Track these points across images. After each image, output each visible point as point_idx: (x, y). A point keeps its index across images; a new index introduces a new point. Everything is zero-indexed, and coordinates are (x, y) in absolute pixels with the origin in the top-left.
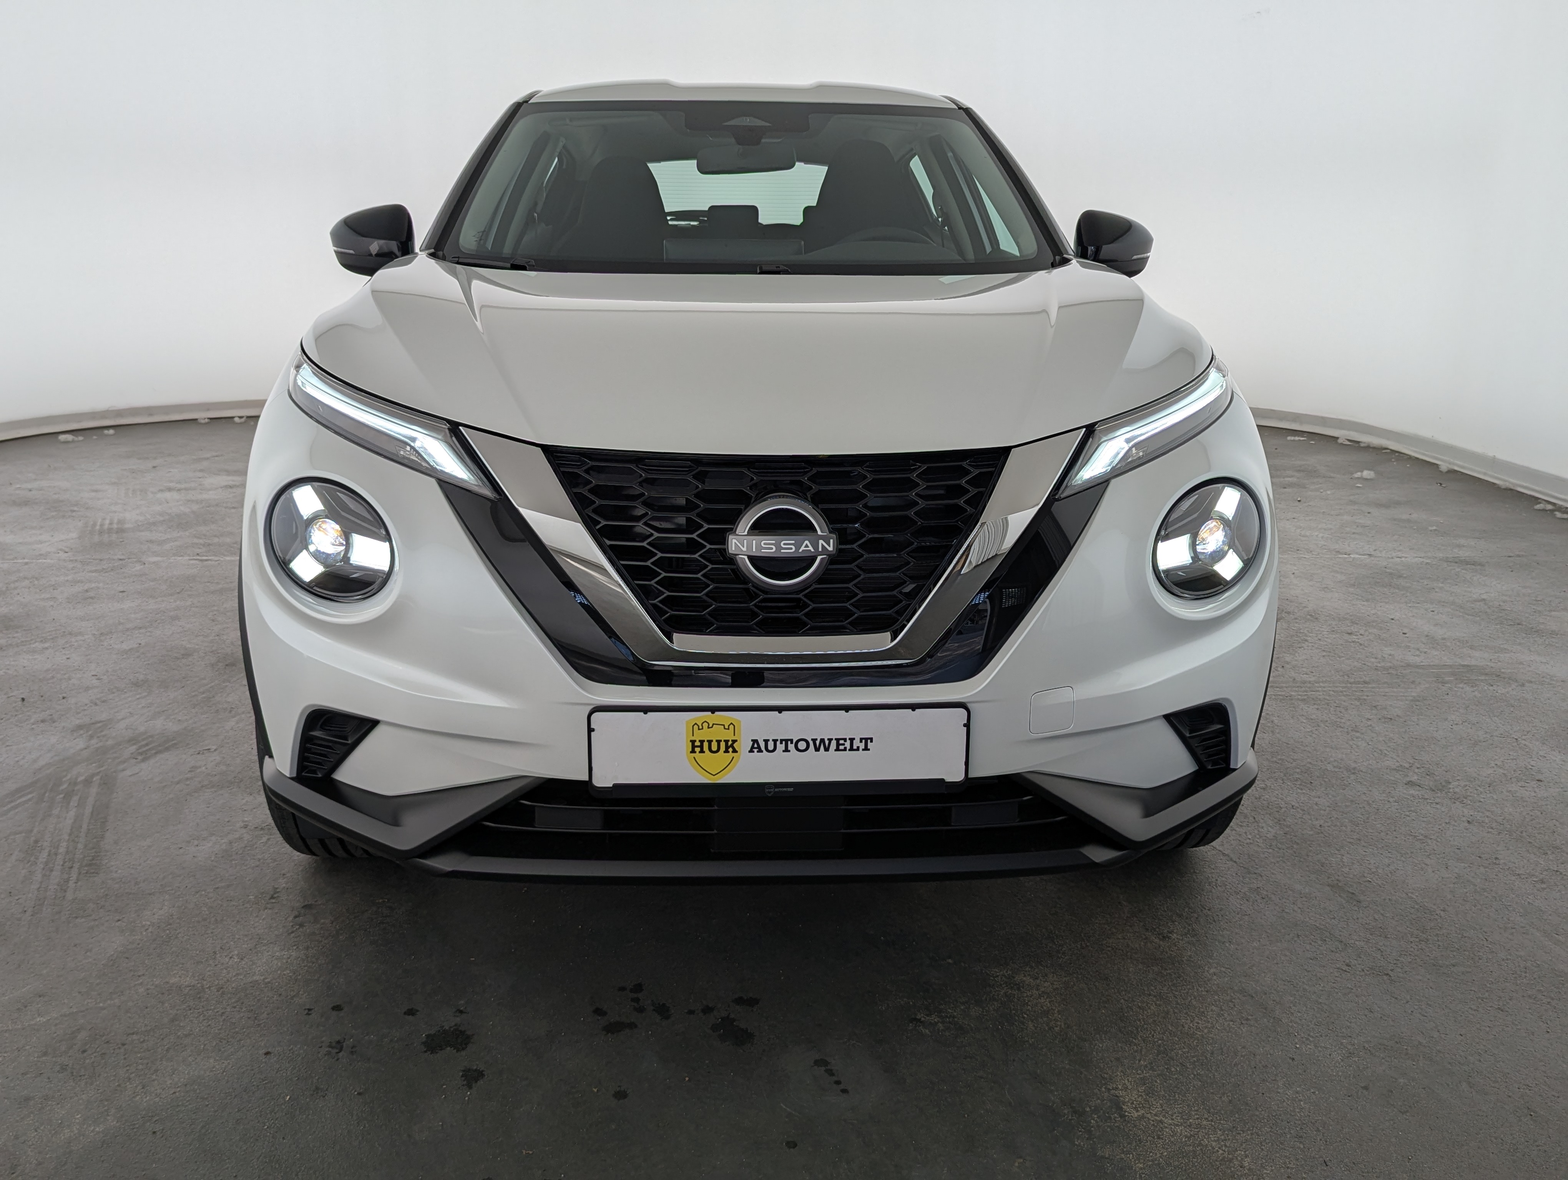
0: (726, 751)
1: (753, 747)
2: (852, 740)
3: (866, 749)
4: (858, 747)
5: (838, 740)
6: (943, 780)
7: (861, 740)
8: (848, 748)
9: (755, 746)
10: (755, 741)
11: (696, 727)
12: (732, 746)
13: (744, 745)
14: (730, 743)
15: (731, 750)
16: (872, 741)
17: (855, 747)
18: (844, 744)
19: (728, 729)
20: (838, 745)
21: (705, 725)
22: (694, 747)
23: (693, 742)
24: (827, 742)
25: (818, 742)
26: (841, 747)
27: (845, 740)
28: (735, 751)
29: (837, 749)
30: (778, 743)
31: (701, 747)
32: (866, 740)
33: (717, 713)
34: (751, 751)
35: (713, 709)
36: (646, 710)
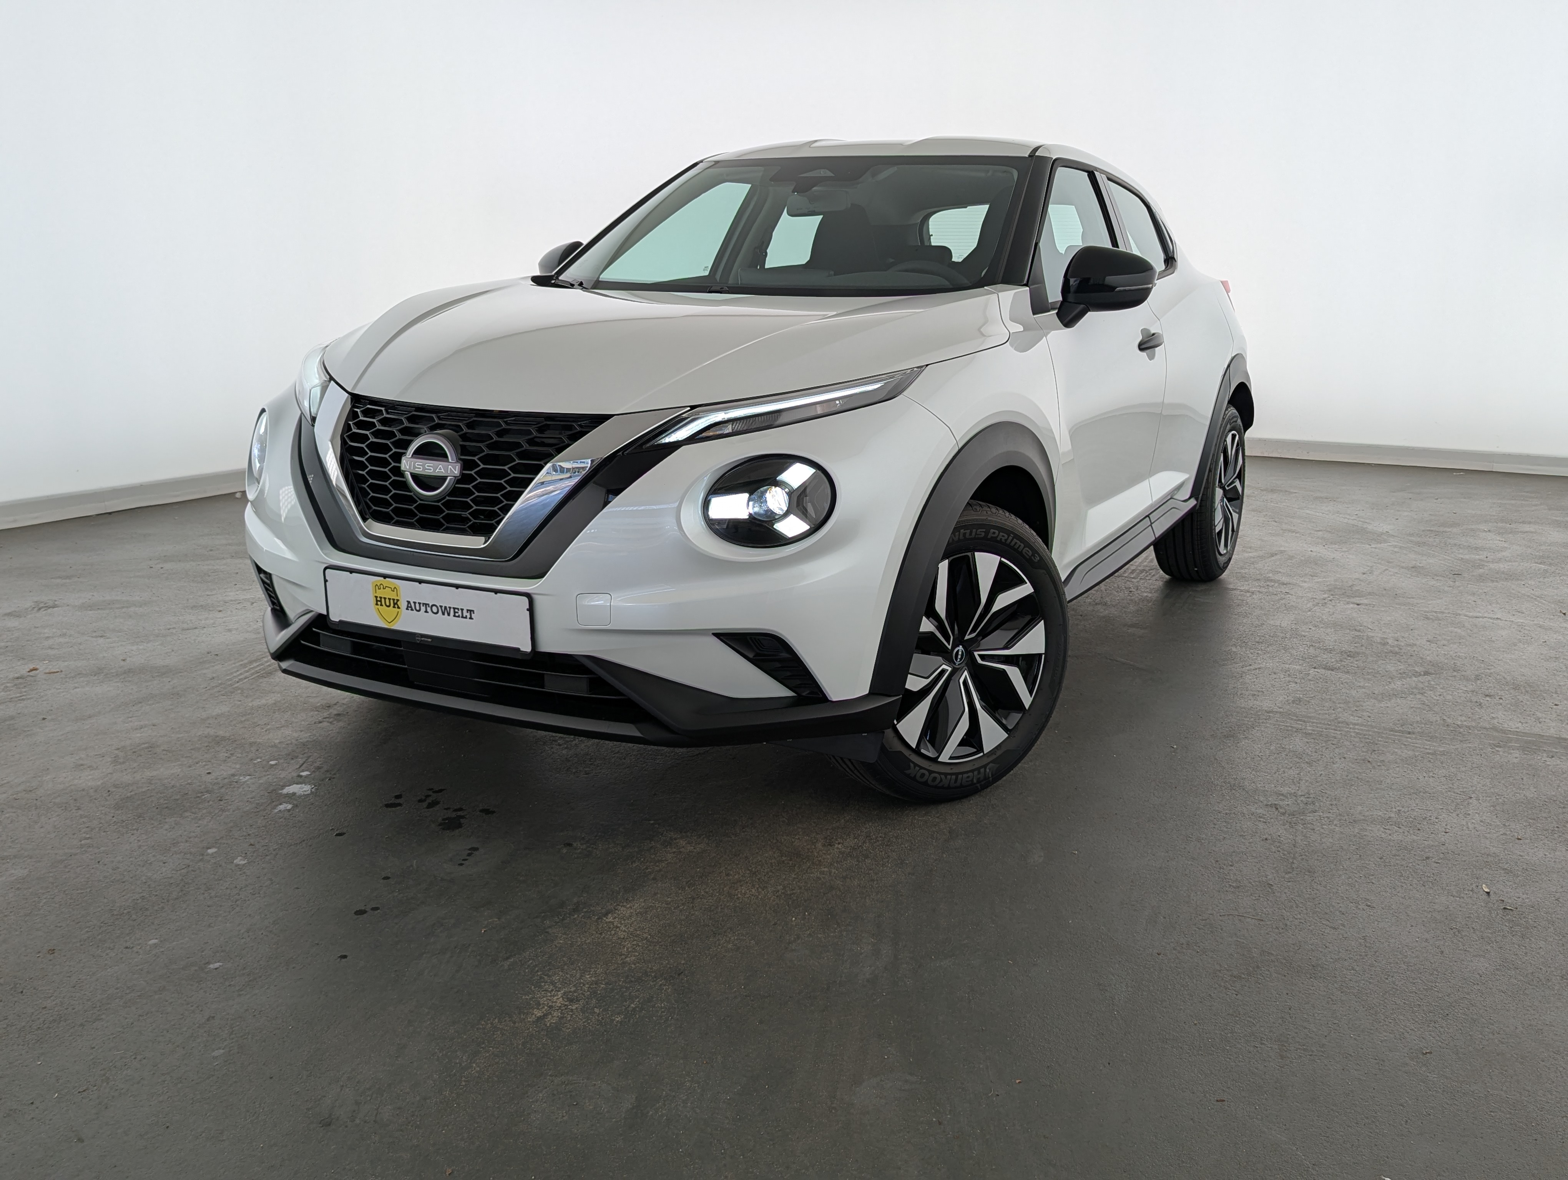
0: (394, 607)
1: (408, 607)
2: (462, 610)
3: (471, 618)
4: (466, 616)
5: (454, 609)
6: (519, 649)
7: (468, 610)
8: (461, 616)
9: (409, 607)
10: (409, 602)
11: (377, 587)
12: (396, 604)
13: (403, 604)
14: (395, 601)
15: (396, 606)
16: (474, 613)
17: (464, 616)
18: (458, 613)
19: (394, 591)
20: (455, 612)
21: (382, 586)
22: (377, 601)
23: (376, 597)
24: (448, 609)
25: (443, 608)
26: (457, 615)
27: (458, 609)
28: (399, 608)
29: (454, 616)
30: (421, 605)
31: (381, 601)
32: (471, 611)
33: (387, 579)
34: (407, 609)
35: (385, 576)
36: (352, 571)
